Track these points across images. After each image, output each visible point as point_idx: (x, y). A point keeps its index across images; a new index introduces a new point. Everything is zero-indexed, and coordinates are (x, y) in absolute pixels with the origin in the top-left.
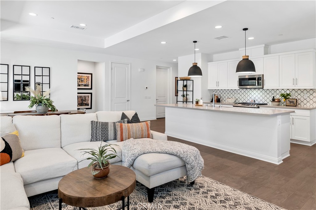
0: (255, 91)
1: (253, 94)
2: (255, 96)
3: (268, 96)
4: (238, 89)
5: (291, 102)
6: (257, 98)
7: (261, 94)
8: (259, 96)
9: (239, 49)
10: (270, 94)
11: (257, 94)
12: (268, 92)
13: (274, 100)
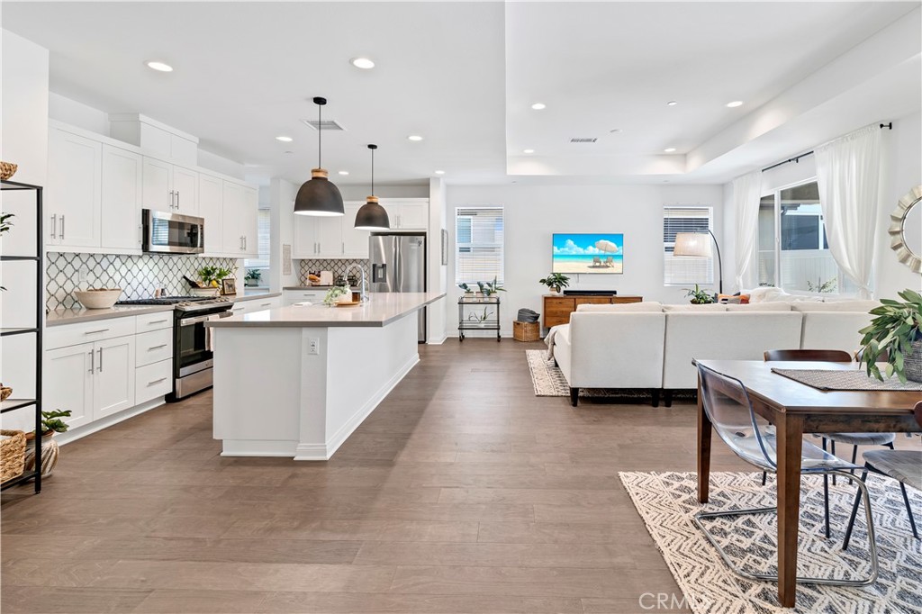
3: (170, 276)
4: (141, 253)
5: (230, 286)
6: (146, 283)
7: (156, 270)
8: (151, 277)
9: (142, 117)
10: (175, 270)
11: (146, 270)
12: (170, 264)
13: (194, 285)
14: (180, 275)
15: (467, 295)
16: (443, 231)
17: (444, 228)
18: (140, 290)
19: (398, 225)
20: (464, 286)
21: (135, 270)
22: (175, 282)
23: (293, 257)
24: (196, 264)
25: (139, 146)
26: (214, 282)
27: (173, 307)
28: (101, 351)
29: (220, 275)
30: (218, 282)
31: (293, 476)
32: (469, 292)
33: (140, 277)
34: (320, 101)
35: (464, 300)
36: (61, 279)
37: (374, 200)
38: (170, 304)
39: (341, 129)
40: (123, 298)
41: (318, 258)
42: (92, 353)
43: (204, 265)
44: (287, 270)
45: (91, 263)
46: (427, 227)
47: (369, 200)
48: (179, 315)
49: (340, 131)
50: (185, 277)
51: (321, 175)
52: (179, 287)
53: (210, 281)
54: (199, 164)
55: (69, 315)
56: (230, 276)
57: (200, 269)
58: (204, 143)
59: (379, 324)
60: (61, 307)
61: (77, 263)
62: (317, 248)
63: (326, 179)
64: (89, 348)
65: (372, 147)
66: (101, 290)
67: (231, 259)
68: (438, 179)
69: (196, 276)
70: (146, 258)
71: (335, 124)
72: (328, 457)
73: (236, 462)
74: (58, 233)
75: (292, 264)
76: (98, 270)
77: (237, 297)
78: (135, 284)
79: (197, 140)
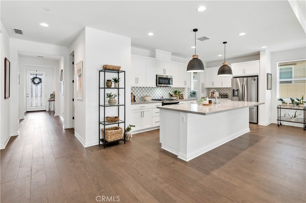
3: (166, 93)
4: (156, 86)
5: (182, 96)
6: (159, 95)
7: (162, 91)
8: (161, 93)
9: (156, 50)
10: (167, 91)
11: (159, 91)
12: (166, 89)
13: (171, 96)
14: (168, 93)
15: (283, 104)
16: (268, 74)
17: (269, 72)
18: (158, 96)
19: (245, 73)
20: (281, 100)
21: (157, 91)
22: (167, 94)
23: (205, 87)
24: (173, 90)
25: (155, 58)
26: (177, 95)
27: (162, 101)
28: (143, 112)
29: (179, 93)
30: (178, 95)
31: (173, 163)
32: (284, 103)
33: (158, 93)
34: (195, 30)
35: (282, 107)
36: (140, 93)
37: (226, 64)
38: (161, 101)
39: (209, 39)
40: (154, 99)
41: (214, 87)
42: (142, 112)
43: (175, 90)
44: (203, 91)
45: (147, 89)
46: (259, 73)
47: (223, 64)
48: (163, 104)
49: (209, 40)
50: (169, 93)
51: (195, 57)
52: (168, 96)
53: (176, 94)
54: (171, 61)
55: (142, 102)
56: (181, 93)
57: (174, 91)
58: (173, 54)
59: (204, 114)
60: (140, 100)
61: (144, 89)
62: (213, 84)
63: (197, 58)
64: (141, 111)
65: (225, 43)
66: (146, 96)
67: (183, 88)
68: (264, 50)
69: (173, 93)
70: (157, 88)
71: (206, 37)
72: (187, 161)
73: (163, 151)
74: (137, 82)
75: (205, 90)
76: (148, 91)
77: (184, 99)
78: (157, 95)
79: (171, 53)
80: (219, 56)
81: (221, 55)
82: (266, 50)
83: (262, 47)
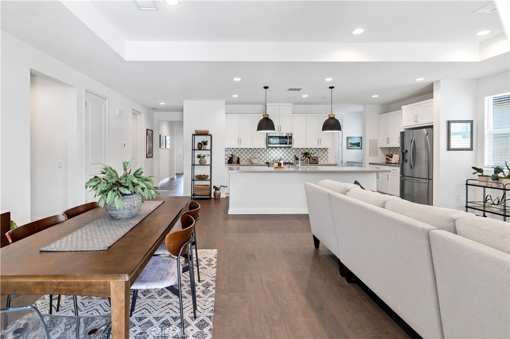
0: (276, 151)
1: (274, 153)
2: (276, 155)
4: (266, 147)
5: (314, 160)
9: (267, 104)
10: (291, 153)
13: (296, 159)
15: (481, 178)
16: (449, 122)
19: (417, 121)
23: (379, 146)
26: (307, 158)
32: (482, 175)
34: (266, 88)
44: (374, 153)
50: (295, 155)
54: (293, 113)
62: (388, 140)
66: (253, 158)
68: (439, 82)
74: (240, 143)
75: (379, 151)
79: (292, 104)
80: (373, 96)
81: (377, 96)
82: (441, 81)
83: (417, 80)
